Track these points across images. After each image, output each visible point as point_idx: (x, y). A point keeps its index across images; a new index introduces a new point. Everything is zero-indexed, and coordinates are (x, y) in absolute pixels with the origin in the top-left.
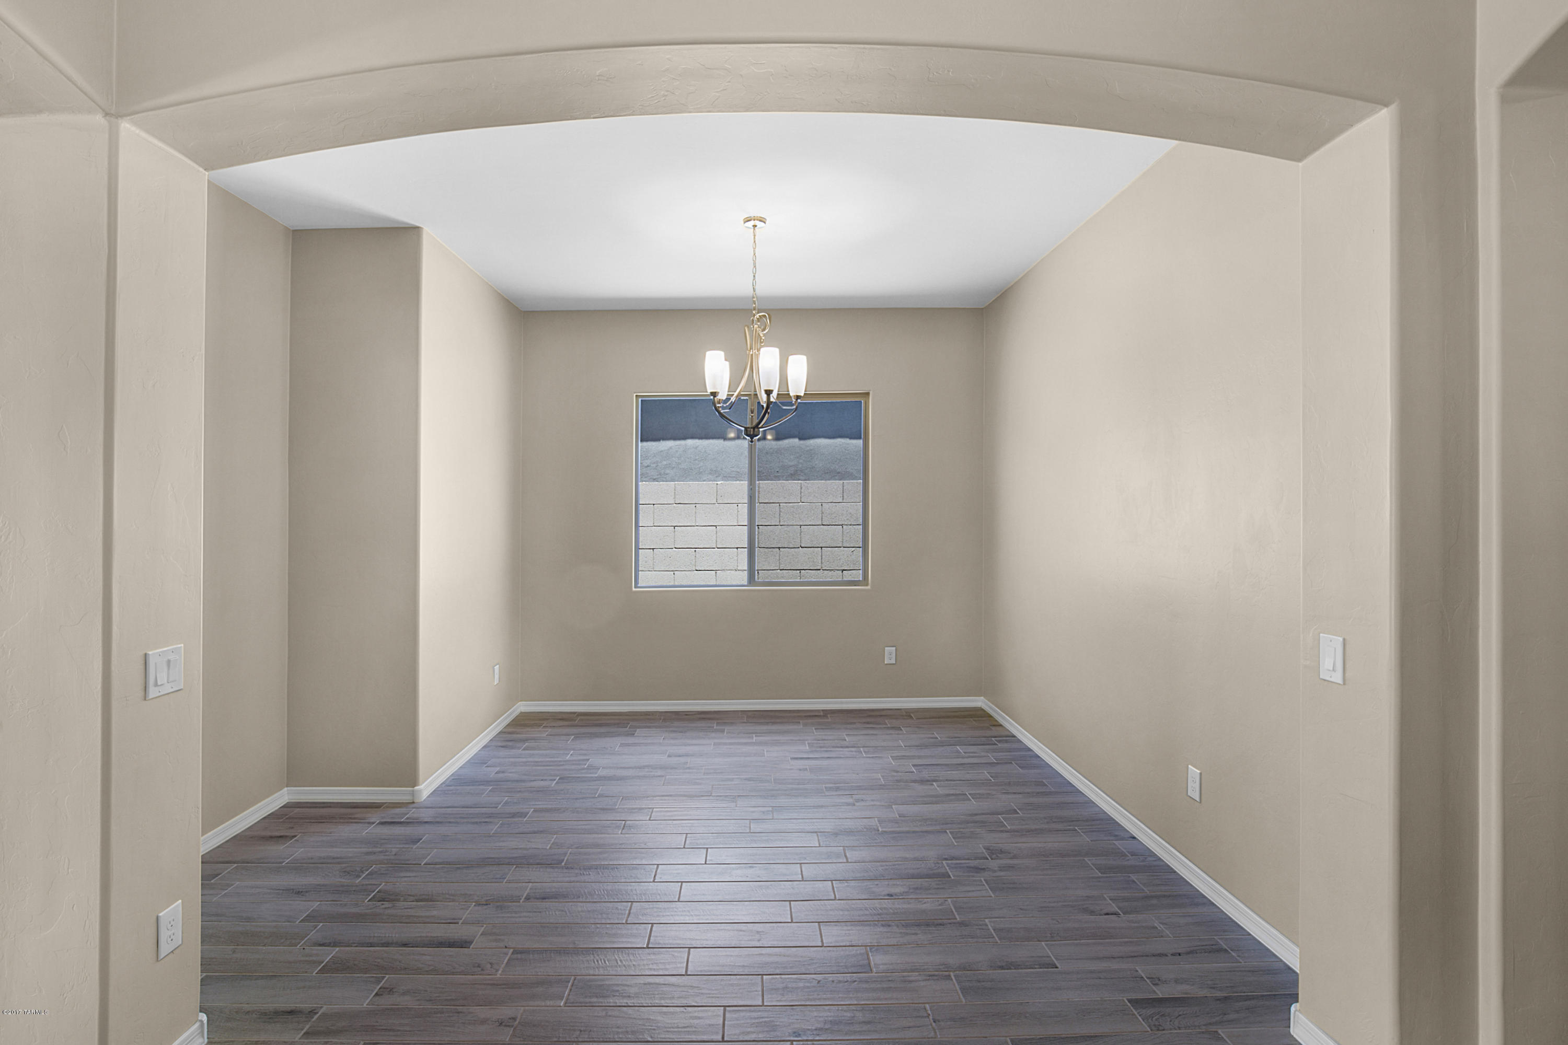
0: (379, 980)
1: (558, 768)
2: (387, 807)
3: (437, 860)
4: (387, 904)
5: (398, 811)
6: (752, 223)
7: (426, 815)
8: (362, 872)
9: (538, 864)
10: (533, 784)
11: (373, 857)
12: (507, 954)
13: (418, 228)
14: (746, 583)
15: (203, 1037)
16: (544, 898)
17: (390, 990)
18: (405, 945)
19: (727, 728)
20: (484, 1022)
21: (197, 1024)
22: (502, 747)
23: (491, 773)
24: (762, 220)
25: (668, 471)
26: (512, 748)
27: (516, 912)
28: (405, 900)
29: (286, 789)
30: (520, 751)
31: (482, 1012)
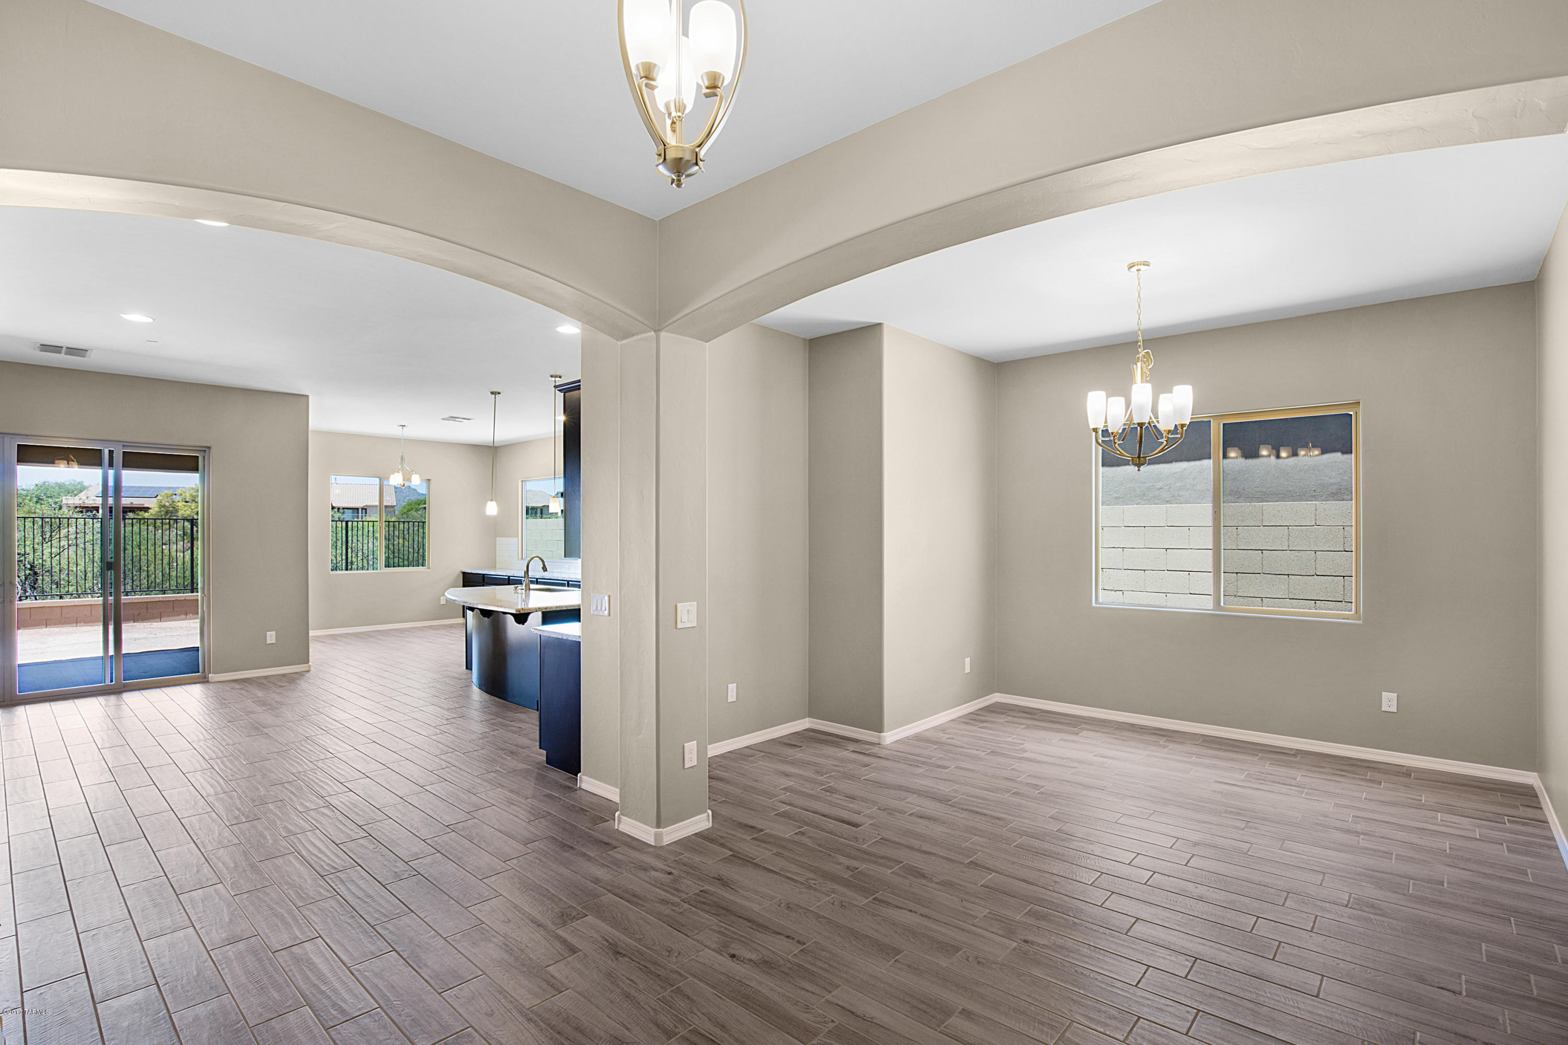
0: (800, 827)
1: (996, 745)
2: (863, 743)
3: (872, 779)
4: (828, 794)
5: (867, 747)
6: (1134, 269)
7: (883, 753)
8: (826, 774)
9: (933, 798)
10: (968, 751)
11: (836, 768)
12: (876, 838)
13: (880, 324)
14: (1211, 608)
15: (709, 821)
16: (921, 817)
17: (802, 834)
18: (824, 816)
19: (1171, 745)
20: (840, 864)
21: (706, 814)
22: (964, 723)
23: (944, 737)
24: (1146, 264)
25: (1181, 493)
26: (971, 724)
27: (898, 819)
28: (839, 795)
29: (807, 719)
30: (976, 728)
31: (842, 859)
